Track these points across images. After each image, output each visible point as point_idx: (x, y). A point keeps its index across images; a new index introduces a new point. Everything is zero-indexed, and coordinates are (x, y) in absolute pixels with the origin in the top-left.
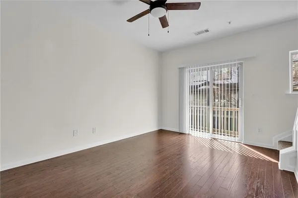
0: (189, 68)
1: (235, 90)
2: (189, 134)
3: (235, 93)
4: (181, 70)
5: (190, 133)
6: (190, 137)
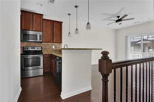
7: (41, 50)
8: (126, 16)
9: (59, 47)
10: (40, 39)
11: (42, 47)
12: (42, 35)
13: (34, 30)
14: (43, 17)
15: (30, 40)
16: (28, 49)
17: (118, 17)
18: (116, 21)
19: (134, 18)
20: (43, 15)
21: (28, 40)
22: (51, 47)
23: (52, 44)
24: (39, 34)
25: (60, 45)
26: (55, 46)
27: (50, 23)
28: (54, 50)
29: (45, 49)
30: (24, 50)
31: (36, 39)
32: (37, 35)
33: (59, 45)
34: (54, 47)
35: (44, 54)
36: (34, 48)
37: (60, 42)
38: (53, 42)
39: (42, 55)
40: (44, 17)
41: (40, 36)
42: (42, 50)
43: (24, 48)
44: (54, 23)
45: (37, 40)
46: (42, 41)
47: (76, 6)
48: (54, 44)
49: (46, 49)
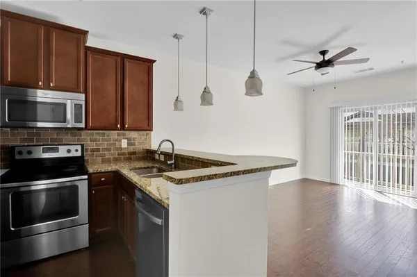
0: (345, 107)
1: (409, 124)
2: (343, 185)
3: (409, 129)
4: (334, 110)
5: (346, 184)
6: (345, 189)
7: (79, 154)
8: (350, 50)
9: (140, 144)
10: (78, 119)
11: (82, 146)
12: (83, 103)
13: (52, 85)
14: (85, 41)
15: (40, 125)
16: (30, 153)
17: (323, 53)
18: (317, 64)
19: (368, 59)
20: (85, 33)
21: (31, 124)
22: (114, 145)
23: (118, 135)
24: (72, 100)
25: (147, 135)
26: (129, 139)
27: (111, 61)
28: (124, 154)
29: (93, 150)
30: (17, 157)
31: (62, 120)
32: (64, 105)
33: (143, 135)
34: (124, 144)
35: (91, 171)
36: (56, 150)
37: (147, 126)
38: (123, 128)
39: (86, 177)
40: (91, 42)
41: (78, 107)
42: (82, 156)
43: (17, 150)
44: (128, 64)
45: (65, 120)
46: (82, 125)
47: (204, 9)
48: (124, 135)
49: (98, 150)
